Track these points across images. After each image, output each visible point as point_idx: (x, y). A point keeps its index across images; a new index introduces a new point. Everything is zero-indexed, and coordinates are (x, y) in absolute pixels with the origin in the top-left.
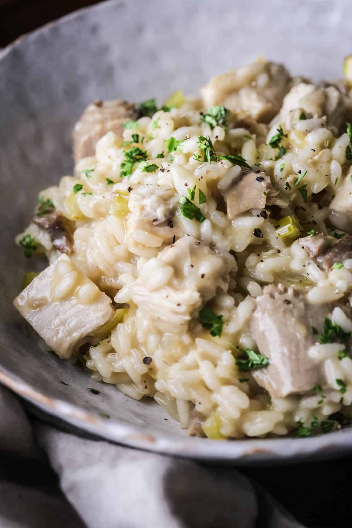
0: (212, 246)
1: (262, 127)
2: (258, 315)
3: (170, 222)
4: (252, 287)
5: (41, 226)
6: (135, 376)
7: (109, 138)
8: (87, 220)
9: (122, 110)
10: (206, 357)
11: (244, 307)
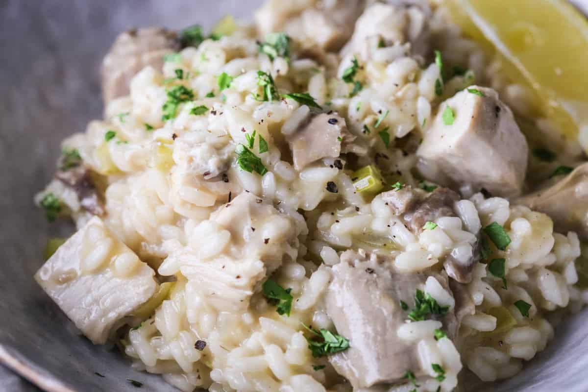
0: (276, 204)
1: (331, 58)
2: (334, 287)
3: (225, 176)
4: (326, 253)
5: (66, 183)
6: (185, 365)
7: (147, 74)
8: (121, 175)
9: (161, 40)
10: (273, 340)
11: (318, 278)
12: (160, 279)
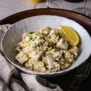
0: (41, 50)
1: (47, 35)
2: (47, 59)
3: (36, 47)
4: (46, 55)
5: (18, 48)
6: (31, 67)
7: (27, 36)
8: (24, 47)
9: (29, 33)
10: (40, 64)
11: (45, 58)
12: (29, 58)
